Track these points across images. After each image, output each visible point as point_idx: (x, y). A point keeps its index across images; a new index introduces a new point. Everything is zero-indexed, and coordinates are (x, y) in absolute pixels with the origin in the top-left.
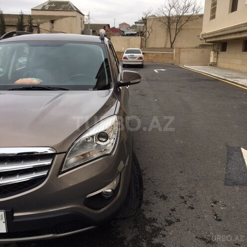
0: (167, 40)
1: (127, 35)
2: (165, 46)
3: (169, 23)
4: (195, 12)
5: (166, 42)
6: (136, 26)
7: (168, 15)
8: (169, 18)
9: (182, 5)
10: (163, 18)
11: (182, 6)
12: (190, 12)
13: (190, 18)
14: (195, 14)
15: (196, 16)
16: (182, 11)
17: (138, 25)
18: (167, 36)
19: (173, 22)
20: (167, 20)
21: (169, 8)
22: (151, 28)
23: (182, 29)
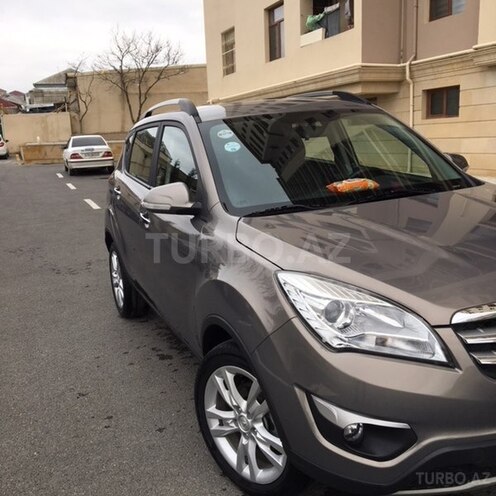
0: (124, 116)
1: (33, 111)
2: (123, 127)
3: (124, 84)
4: (171, 61)
5: (123, 121)
6: (42, 92)
7: (118, 68)
8: (121, 73)
9: (144, 49)
10: (111, 73)
11: (144, 52)
12: (161, 62)
13: (162, 73)
14: (171, 65)
15: (173, 69)
16: (145, 61)
17: (45, 89)
18: (123, 109)
19: (132, 81)
20: (119, 77)
21: (119, 54)
22: (89, 94)
23: (150, 95)
